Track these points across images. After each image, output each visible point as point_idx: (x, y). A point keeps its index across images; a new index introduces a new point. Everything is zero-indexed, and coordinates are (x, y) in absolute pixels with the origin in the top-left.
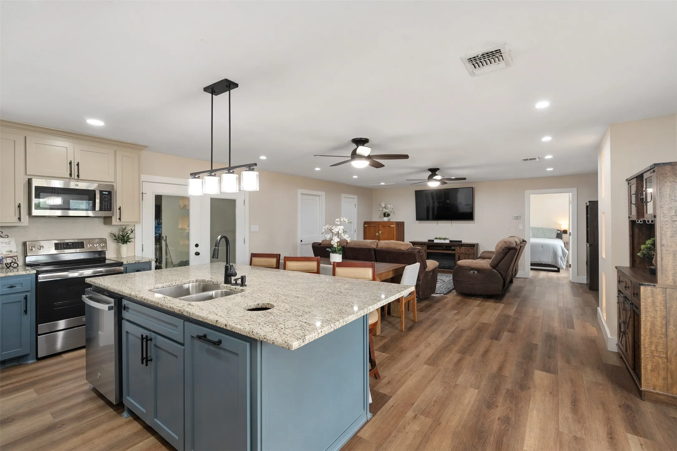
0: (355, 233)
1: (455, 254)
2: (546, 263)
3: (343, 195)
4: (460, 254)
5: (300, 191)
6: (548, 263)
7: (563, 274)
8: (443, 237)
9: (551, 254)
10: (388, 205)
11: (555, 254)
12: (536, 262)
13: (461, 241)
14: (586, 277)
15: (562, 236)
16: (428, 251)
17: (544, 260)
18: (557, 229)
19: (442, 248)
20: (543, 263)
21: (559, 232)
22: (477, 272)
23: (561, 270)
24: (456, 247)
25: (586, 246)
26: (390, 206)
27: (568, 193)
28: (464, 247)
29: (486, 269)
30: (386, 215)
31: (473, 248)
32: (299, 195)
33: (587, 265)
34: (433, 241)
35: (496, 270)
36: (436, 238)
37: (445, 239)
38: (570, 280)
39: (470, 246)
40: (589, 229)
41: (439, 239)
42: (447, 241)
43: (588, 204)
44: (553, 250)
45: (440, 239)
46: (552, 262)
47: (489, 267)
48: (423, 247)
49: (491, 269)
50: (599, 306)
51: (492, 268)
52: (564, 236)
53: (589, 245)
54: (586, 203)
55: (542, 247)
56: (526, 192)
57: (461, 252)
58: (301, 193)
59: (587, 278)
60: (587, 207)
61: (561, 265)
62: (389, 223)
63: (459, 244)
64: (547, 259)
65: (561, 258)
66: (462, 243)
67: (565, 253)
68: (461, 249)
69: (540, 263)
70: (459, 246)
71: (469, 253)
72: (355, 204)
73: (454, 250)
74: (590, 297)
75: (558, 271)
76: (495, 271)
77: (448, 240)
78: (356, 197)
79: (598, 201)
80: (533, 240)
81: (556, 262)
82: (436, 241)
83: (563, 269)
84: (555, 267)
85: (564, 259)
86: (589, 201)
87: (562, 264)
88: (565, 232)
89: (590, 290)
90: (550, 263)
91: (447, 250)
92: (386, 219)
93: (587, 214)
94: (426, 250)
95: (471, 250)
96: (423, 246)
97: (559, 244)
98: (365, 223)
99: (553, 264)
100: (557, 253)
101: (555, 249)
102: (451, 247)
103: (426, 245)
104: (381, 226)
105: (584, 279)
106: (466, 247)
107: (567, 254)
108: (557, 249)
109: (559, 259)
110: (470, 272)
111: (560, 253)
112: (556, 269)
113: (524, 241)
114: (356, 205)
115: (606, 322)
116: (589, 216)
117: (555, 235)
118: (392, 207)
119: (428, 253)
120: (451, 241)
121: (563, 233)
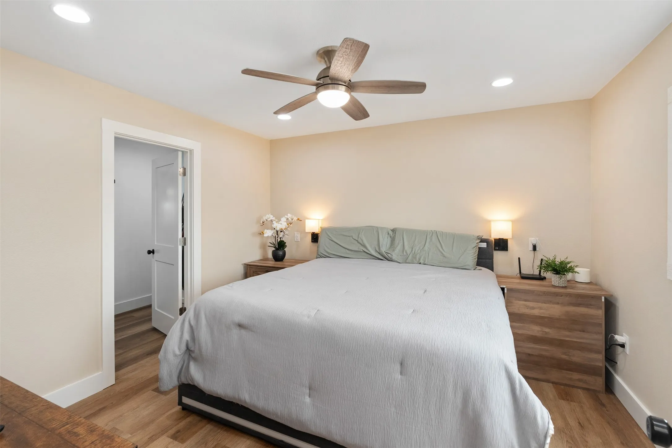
18: (479, 237)
21: (484, 245)
88: (502, 243)
117: (471, 257)
121: (495, 250)
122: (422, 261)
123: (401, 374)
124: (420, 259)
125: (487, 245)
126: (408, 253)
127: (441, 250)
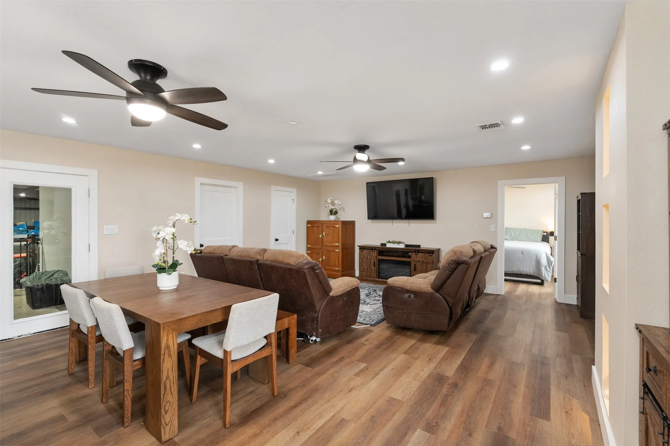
0: (293, 235)
1: (410, 262)
2: (527, 274)
3: (273, 188)
4: (416, 262)
5: (199, 180)
6: (529, 274)
7: (547, 289)
8: (397, 240)
9: (533, 262)
10: (335, 201)
11: (538, 263)
12: (515, 271)
13: (419, 246)
14: (577, 296)
15: (548, 239)
16: (379, 258)
17: (525, 270)
18: (543, 231)
19: (397, 254)
20: (524, 273)
21: (545, 234)
22: (413, 295)
23: (545, 282)
24: (412, 253)
25: (576, 254)
26: (338, 201)
27: (554, 184)
28: (421, 253)
29: (425, 293)
30: (333, 212)
31: (432, 255)
32: (197, 186)
33: (578, 281)
34: (385, 245)
35: (439, 293)
36: (389, 242)
37: (399, 243)
38: (556, 299)
39: (428, 252)
40: (580, 232)
41: (392, 243)
42: (402, 246)
43: (580, 197)
44: (535, 257)
45: (394, 242)
46: (534, 272)
47: (429, 289)
48: (373, 253)
49: (433, 293)
50: (595, 364)
51: (434, 291)
52: (551, 238)
53: (581, 254)
54: (577, 197)
55: (522, 253)
56: (500, 182)
57: (418, 259)
58: (201, 183)
59: (577, 298)
60: (579, 201)
61: (545, 277)
62: (336, 222)
63: (416, 249)
64: (529, 269)
65: (546, 267)
66: (421, 249)
67: (551, 262)
68: (418, 256)
69: (519, 273)
70: (415, 252)
71: (427, 261)
72: (293, 199)
73: (410, 257)
74: (581, 331)
75: (542, 284)
76: (438, 295)
77: (403, 244)
78: (294, 190)
79: (595, 193)
80: (509, 244)
81: (539, 272)
82: (389, 245)
83: (547, 281)
84: (539, 278)
85: (550, 268)
86: (581, 194)
87: (547, 275)
88: (552, 234)
89: (581, 317)
90: (532, 273)
91: (403, 257)
92: (332, 218)
93: (579, 211)
94: (376, 257)
95: (429, 258)
96: (373, 251)
97: (543, 249)
98: (309, 222)
99: (536, 275)
100: (541, 260)
101: (539, 256)
102: (408, 252)
103: (377, 250)
104: (324, 226)
105: (573, 299)
106: (423, 254)
107: (553, 263)
108: (540, 256)
109: (543, 269)
110: (404, 296)
111: (544, 262)
112: (539, 281)
113: (492, 247)
114: (295, 201)
115: (610, 418)
116: (580, 214)
117: (540, 238)
118: (340, 203)
119: (379, 260)
120: (407, 246)
121: (550, 236)
122: (519, 240)
123: (522, 255)
124: (518, 239)
125: (547, 234)
126: (513, 237)
127: (527, 235)
